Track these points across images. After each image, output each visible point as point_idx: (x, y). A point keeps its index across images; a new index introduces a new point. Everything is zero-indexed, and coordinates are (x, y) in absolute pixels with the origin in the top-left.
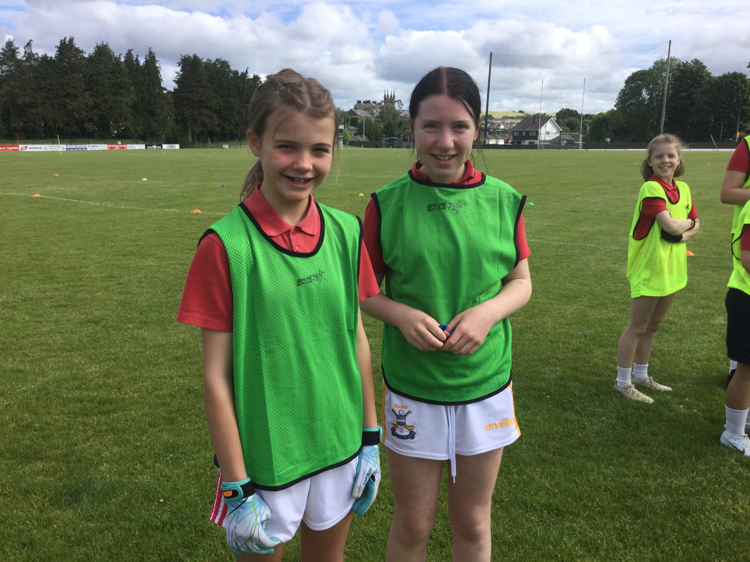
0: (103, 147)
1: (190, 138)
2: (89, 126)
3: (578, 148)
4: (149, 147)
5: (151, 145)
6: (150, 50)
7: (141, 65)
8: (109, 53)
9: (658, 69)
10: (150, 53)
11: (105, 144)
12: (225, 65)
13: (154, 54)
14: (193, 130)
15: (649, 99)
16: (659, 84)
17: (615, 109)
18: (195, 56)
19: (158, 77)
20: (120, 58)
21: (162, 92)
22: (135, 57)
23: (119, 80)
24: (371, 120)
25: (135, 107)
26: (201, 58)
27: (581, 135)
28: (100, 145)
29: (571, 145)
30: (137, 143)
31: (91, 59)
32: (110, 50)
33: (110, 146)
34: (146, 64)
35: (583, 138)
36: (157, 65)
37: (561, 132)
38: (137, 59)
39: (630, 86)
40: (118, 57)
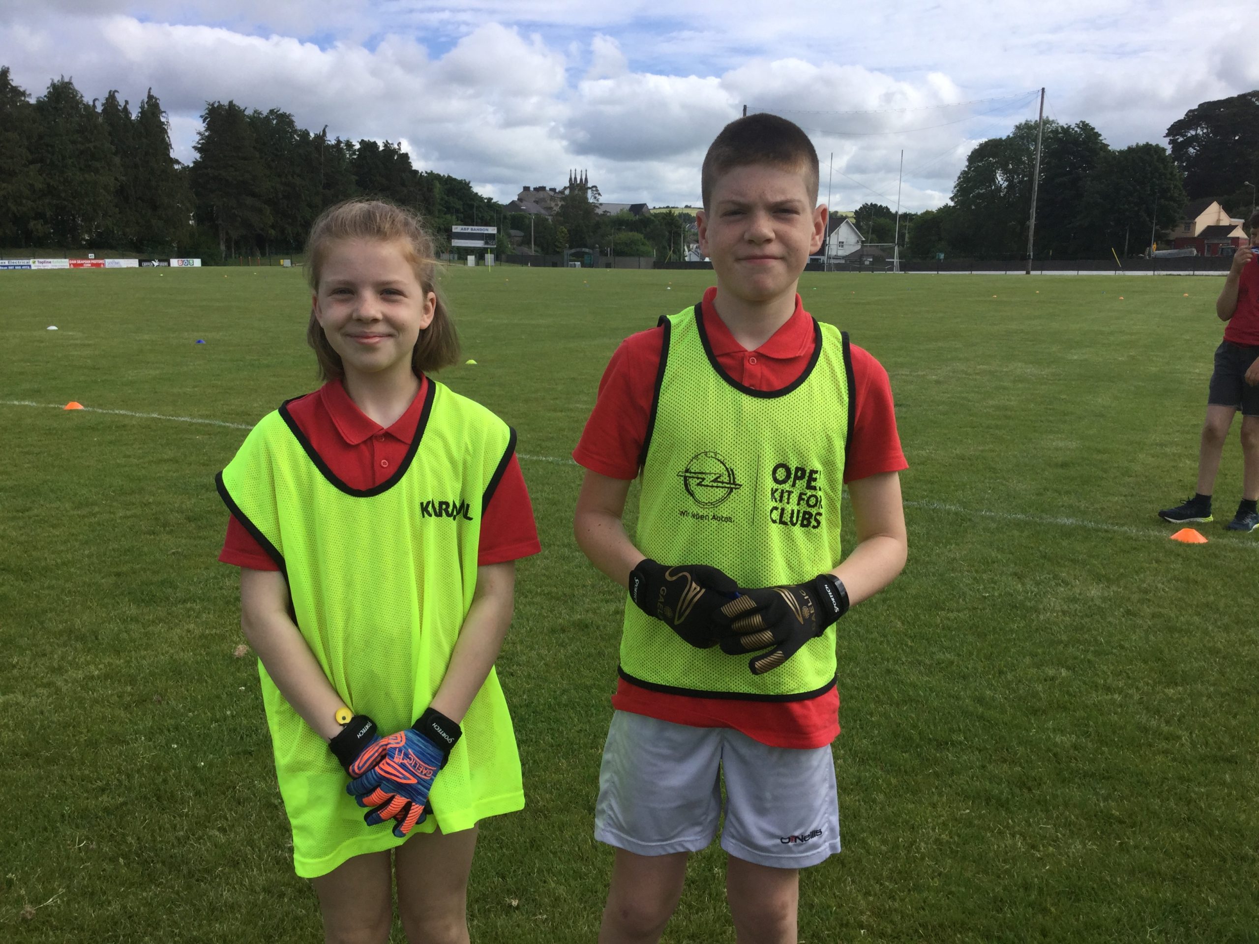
0: (61, 263)
1: (223, 247)
2: (37, 227)
3: (892, 270)
4: (145, 264)
5: (150, 261)
6: (149, 92)
7: (133, 118)
8: (74, 96)
9: (1022, 137)
10: (150, 97)
11: (65, 258)
12: (285, 120)
13: (156, 99)
14: (227, 233)
15: (1008, 187)
16: (1024, 163)
17: (952, 204)
18: (231, 103)
19: (164, 139)
20: (94, 106)
21: (172, 166)
22: (122, 104)
23: (91, 145)
24: (547, 220)
25: (121, 192)
26: (242, 108)
27: (896, 248)
28: (55, 260)
29: (880, 263)
30: (123, 257)
31: (41, 106)
32: (76, 91)
33: (75, 262)
34: (141, 118)
35: (900, 253)
36: (163, 120)
37: (863, 242)
38: (125, 109)
39: (976, 165)
40: (91, 103)
